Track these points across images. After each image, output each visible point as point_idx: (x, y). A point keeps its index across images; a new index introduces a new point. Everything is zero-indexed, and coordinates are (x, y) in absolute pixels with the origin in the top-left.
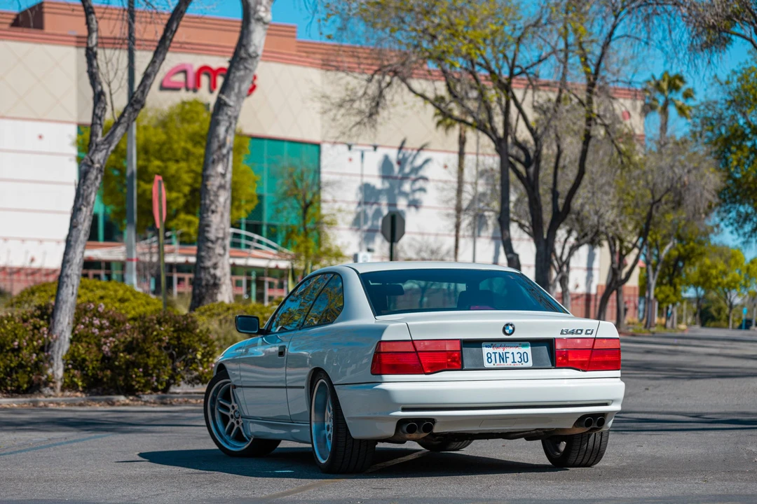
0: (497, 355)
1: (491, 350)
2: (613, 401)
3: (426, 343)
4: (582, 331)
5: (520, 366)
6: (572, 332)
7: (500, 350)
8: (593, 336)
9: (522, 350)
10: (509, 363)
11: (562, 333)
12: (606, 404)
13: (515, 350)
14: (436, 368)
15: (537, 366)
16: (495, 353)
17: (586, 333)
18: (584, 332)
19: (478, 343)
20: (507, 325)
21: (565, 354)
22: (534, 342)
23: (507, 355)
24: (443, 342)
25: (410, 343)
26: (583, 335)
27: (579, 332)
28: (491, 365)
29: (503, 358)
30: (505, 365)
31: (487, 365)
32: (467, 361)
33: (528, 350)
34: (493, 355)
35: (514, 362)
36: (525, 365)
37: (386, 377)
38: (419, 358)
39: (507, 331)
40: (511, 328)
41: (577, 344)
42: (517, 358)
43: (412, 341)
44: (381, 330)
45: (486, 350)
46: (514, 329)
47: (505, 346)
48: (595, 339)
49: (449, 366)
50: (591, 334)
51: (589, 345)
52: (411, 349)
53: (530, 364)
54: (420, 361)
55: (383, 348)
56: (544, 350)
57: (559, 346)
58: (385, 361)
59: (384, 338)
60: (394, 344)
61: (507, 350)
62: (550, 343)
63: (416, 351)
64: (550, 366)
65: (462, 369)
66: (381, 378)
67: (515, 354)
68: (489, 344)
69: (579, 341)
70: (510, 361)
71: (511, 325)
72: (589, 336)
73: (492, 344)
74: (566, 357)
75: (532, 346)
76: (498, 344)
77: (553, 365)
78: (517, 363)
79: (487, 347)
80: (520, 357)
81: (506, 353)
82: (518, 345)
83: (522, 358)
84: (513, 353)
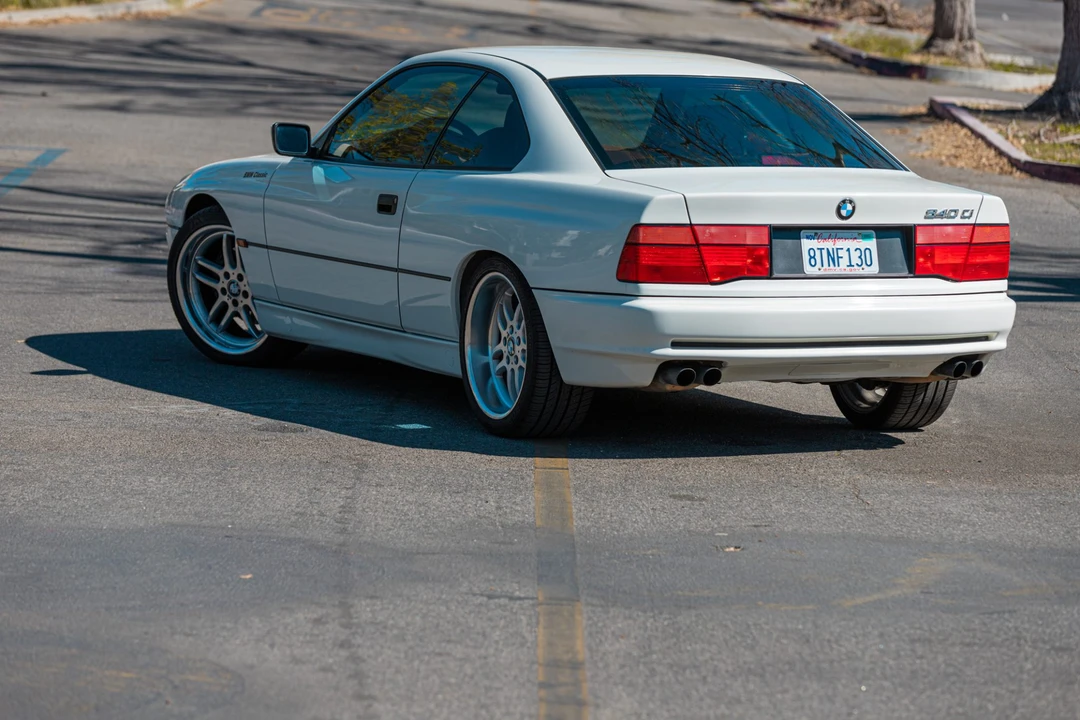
0: (825, 253)
1: (814, 244)
3: (714, 231)
4: (956, 212)
5: (860, 272)
6: (943, 215)
7: (829, 244)
8: (972, 221)
9: (863, 244)
10: (842, 268)
11: (926, 217)
12: (986, 338)
13: (852, 244)
14: (729, 275)
15: (887, 271)
16: (821, 249)
17: (963, 217)
18: (959, 214)
19: (793, 232)
20: (844, 201)
21: (931, 249)
22: (882, 232)
23: (840, 253)
24: (741, 230)
25: (689, 229)
26: (958, 220)
27: (953, 214)
28: (813, 271)
29: (833, 258)
30: (836, 271)
31: (808, 270)
32: (779, 263)
33: (872, 244)
34: (818, 253)
35: (851, 265)
36: (868, 271)
37: (646, 288)
38: (701, 257)
39: (844, 213)
40: (849, 207)
41: (948, 235)
42: (855, 260)
43: (691, 225)
44: (640, 205)
45: (807, 244)
46: (854, 208)
47: (836, 237)
48: (974, 225)
49: (749, 271)
50: (969, 217)
51: (965, 238)
52: (689, 240)
53: (875, 269)
54: (703, 261)
55: (643, 237)
56: (896, 243)
57: (921, 239)
58: (646, 259)
59: (646, 219)
60: (660, 230)
61: (840, 243)
62: (906, 233)
63: (697, 245)
64: (906, 273)
65: (769, 276)
67: (852, 251)
68: (811, 232)
69: (950, 230)
70: (844, 262)
71: (851, 202)
72: (966, 221)
73: (816, 234)
74: (931, 257)
75: (877, 238)
76: (826, 233)
77: (910, 272)
78: (856, 267)
79: (808, 238)
80: (860, 257)
81: (837, 249)
82: (856, 235)
83: (863, 257)
84: (848, 250)
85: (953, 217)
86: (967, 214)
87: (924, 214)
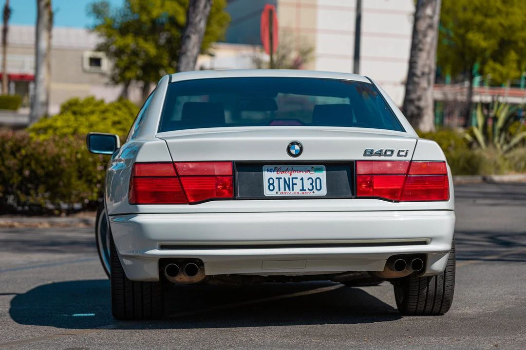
0: (282, 181)
1: (274, 175)
2: (432, 239)
3: (191, 166)
4: (392, 152)
5: (312, 194)
6: (379, 153)
7: (286, 175)
8: (408, 158)
9: (314, 175)
10: (296, 192)
11: (365, 155)
13: (305, 175)
14: (203, 197)
15: (333, 193)
16: (279, 179)
17: (398, 155)
18: (395, 153)
19: (257, 166)
20: (293, 143)
21: (370, 178)
22: (331, 166)
23: (295, 181)
24: (211, 165)
25: (171, 167)
26: (394, 157)
27: (389, 153)
28: (273, 194)
29: (288, 185)
30: (290, 194)
31: (267, 193)
32: (243, 188)
33: (322, 174)
34: (276, 181)
35: (303, 190)
36: (318, 194)
37: (142, 207)
38: (181, 185)
39: (293, 152)
40: (297, 147)
41: (385, 168)
42: (307, 185)
43: (173, 163)
45: (267, 175)
46: (301, 149)
47: (293, 170)
48: (410, 161)
49: (219, 194)
50: (406, 156)
51: (402, 170)
52: (172, 173)
53: (324, 192)
54: (183, 188)
55: (141, 171)
56: (344, 174)
57: (361, 170)
58: (142, 187)
60: (151, 166)
61: (295, 175)
62: (349, 166)
63: (178, 176)
64: (350, 195)
65: (234, 198)
66: (137, 209)
67: (305, 180)
68: (273, 167)
69: (389, 165)
70: (297, 189)
71: (298, 144)
72: (403, 158)
73: (276, 168)
74: (370, 185)
75: (326, 171)
76: (284, 167)
77: (353, 194)
78: (307, 191)
79: (268, 170)
80: (312, 184)
81: (293, 178)
82: (310, 169)
83: (314, 184)
84: (302, 179)
85: (391, 155)
86: (401, 153)
87: (364, 153)
